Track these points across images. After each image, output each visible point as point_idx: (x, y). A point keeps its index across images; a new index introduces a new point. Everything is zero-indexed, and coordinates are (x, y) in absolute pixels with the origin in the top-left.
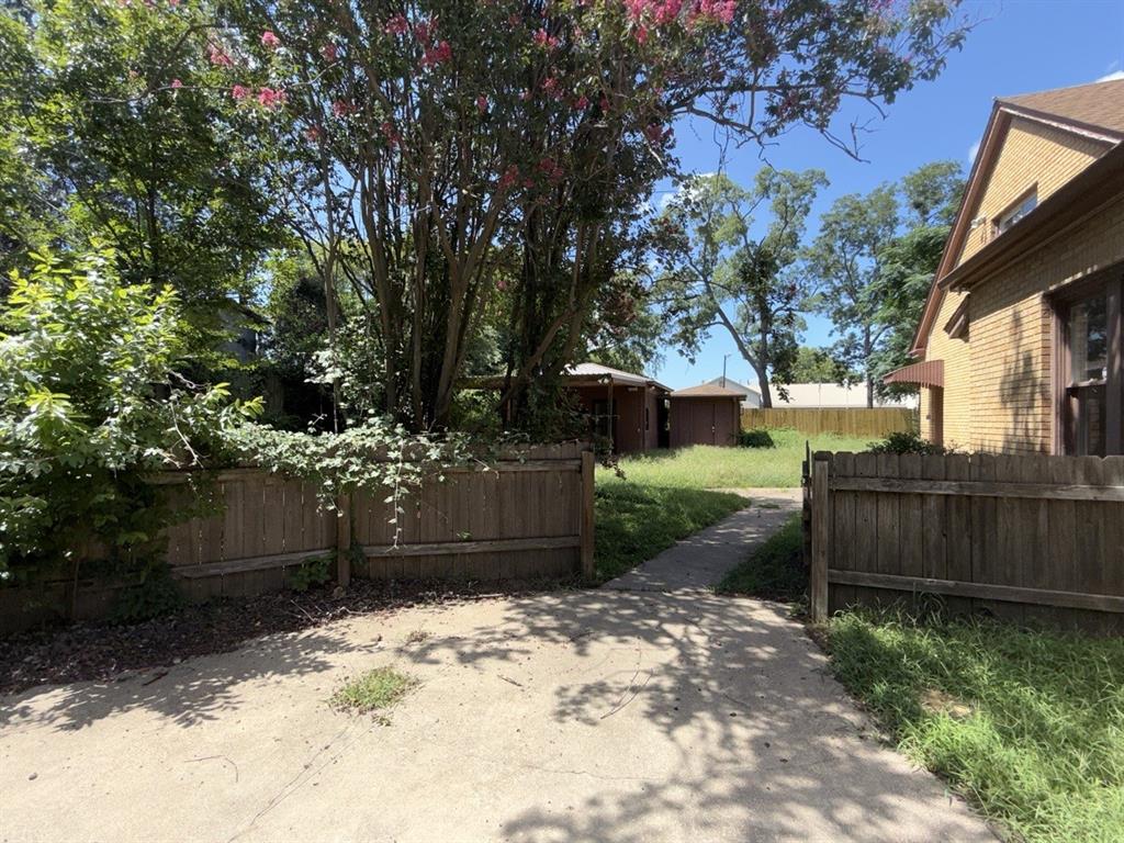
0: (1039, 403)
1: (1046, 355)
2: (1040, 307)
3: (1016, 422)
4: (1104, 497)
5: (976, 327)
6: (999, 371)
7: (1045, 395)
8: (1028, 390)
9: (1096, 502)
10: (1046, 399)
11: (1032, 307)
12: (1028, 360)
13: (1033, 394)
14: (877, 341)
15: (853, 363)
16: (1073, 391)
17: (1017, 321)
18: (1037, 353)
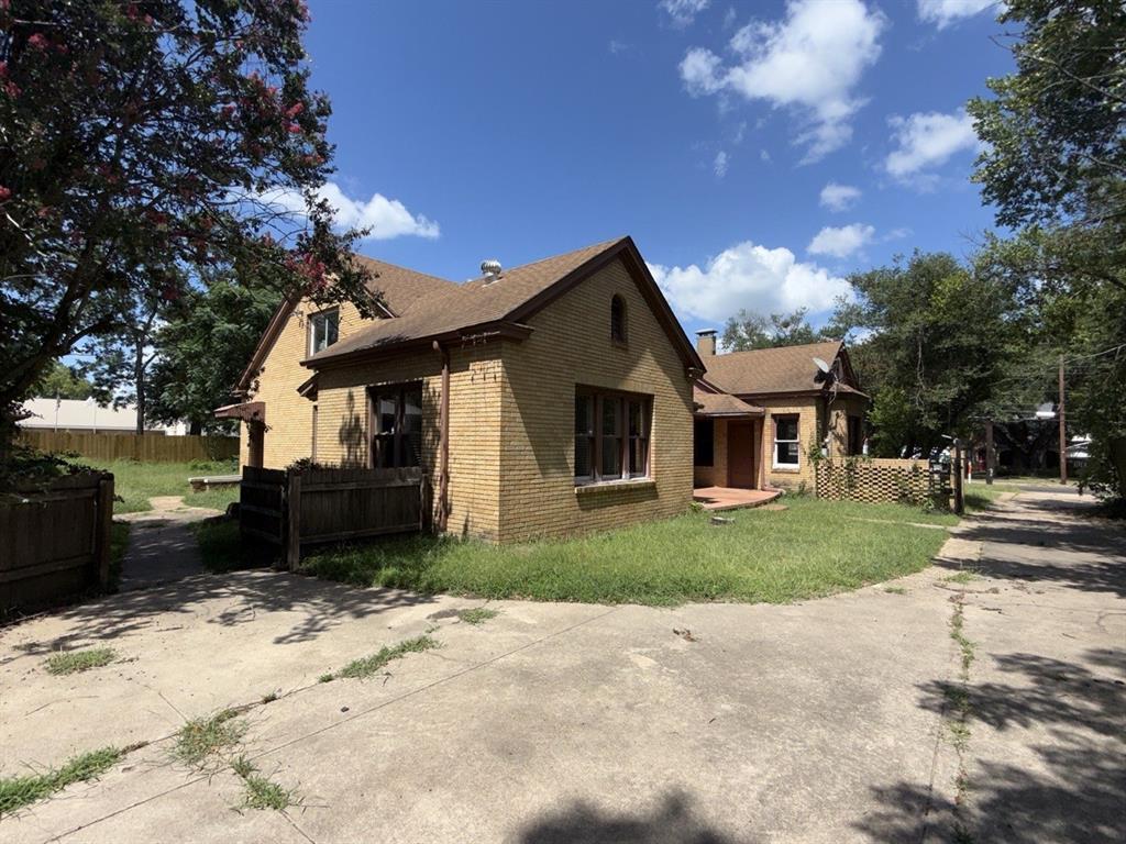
0: (363, 442)
1: (367, 418)
2: (364, 393)
3: (349, 452)
4: (405, 484)
5: (322, 394)
6: (339, 423)
7: (366, 438)
8: (357, 435)
9: (402, 487)
10: (366, 441)
11: (360, 392)
12: (357, 419)
13: (360, 437)
14: (150, 365)
15: (119, 383)
16: (377, 437)
17: (351, 397)
18: (362, 416)
